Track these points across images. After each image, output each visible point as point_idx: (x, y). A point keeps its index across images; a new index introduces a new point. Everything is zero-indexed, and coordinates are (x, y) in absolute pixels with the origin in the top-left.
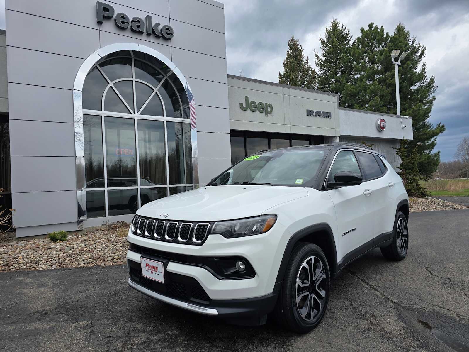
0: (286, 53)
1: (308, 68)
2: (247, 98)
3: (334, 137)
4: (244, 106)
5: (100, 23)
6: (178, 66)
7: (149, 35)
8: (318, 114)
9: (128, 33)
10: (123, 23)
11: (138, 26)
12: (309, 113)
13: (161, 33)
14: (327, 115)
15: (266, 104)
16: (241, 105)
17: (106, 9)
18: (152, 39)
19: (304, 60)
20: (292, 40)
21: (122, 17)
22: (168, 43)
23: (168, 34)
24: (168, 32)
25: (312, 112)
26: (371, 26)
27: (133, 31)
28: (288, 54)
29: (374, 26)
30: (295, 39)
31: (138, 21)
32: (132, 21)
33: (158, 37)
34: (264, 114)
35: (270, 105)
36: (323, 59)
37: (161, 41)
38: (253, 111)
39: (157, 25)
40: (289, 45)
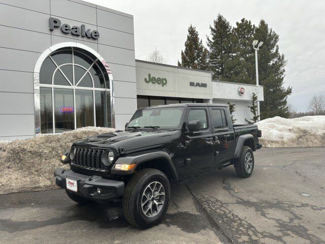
0: (187, 36)
1: (202, 48)
2: (149, 75)
3: (209, 100)
4: (148, 80)
5: (51, 30)
6: (102, 55)
7: (83, 37)
8: (198, 85)
9: (70, 36)
10: (66, 30)
11: (76, 32)
12: (192, 84)
13: (91, 35)
14: (204, 85)
15: (162, 79)
16: (146, 79)
17: (55, 22)
18: (85, 39)
19: (200, 42)
20: (191, 28)
21: (66, 26)
22: (96, 41)
23: (96, 36)
24: (96, 34)
25: (194, 83)
26: (243, 20)
27: (73, 34)
28: (188, 37)
29: (245, 20)
30: (193, 27)
31: (76, 28)
32: (73, 29)
33: (89, 38)
34: (161, 85)
35: (165, 80)
36: (213, 41)
37: (91, 40)
38: (154, 83)
39: (89, 30)
40: (189, 31)
